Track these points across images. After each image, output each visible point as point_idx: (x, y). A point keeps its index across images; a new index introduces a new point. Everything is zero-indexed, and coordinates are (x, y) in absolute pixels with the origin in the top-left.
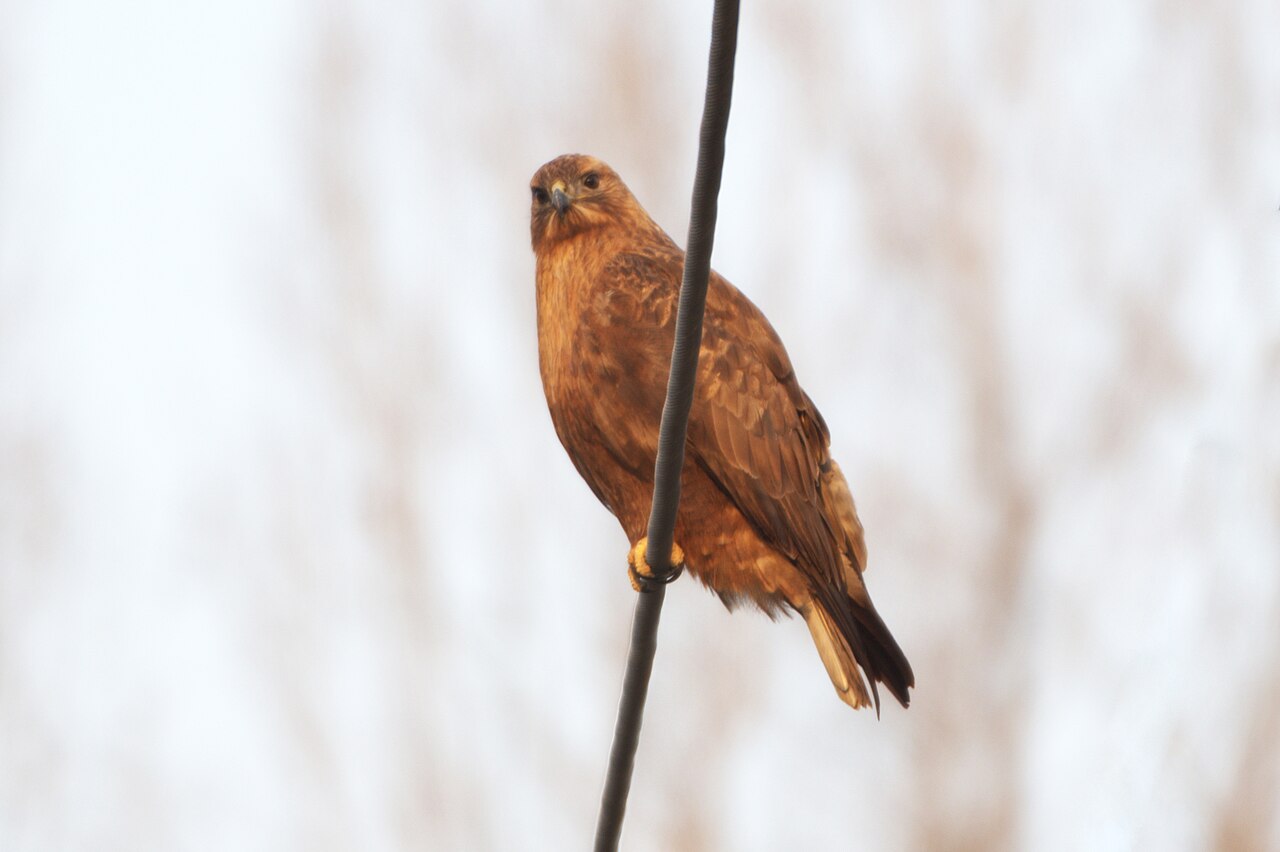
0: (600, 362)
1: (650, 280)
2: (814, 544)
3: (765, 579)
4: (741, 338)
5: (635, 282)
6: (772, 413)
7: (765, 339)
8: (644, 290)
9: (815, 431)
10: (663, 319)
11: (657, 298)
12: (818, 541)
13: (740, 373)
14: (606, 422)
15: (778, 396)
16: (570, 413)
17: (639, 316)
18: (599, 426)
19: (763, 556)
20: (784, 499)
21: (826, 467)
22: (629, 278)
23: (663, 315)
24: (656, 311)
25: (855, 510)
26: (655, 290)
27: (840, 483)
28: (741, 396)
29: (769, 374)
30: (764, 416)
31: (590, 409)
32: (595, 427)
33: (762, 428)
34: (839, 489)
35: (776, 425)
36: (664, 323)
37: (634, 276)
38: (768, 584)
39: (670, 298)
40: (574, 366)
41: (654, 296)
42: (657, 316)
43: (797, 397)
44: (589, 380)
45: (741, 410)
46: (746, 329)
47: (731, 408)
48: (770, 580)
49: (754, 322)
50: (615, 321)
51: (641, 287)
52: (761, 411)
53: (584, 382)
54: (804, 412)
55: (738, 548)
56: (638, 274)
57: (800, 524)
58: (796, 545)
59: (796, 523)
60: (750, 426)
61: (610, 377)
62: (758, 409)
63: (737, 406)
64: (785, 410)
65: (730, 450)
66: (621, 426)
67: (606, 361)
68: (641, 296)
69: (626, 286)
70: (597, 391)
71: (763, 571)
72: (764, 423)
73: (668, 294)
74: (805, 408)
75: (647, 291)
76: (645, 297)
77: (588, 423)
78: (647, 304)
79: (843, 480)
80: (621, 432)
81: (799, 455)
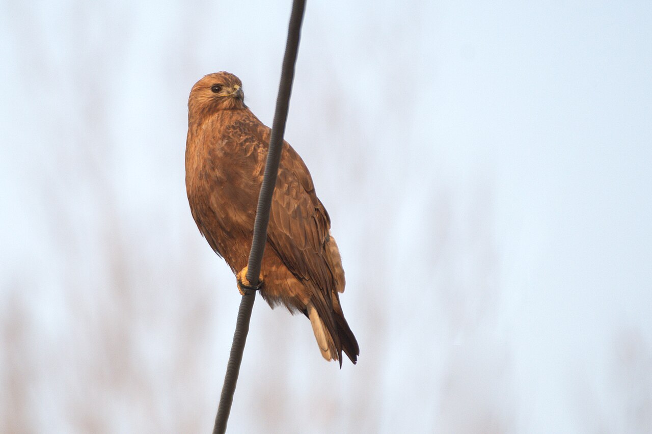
0: (215, 174)
1: (246, 134)
2: (318, 273)
3: (290, 289)
4: (288, 169)
5: (238, 133)
6: (302, 207)
7: (302, 171)
8: (242, 137)
9: (324, 220)
10: (248, 152)
11: (247, 142)
12: (321, 273)
13: (286, 185)
14: (215, 206)
15: (305, 200)
16: (197, 198)
17: (237, 150)
18: (211, 207)
19: (291, 278)
20: (305, 250)
21: (328, 238)
22: (235, 131)
23: (249, 151)
24: (246, 149)
25: (341, 262)
26: (247, 139)
27: (335, 248)
28: (286, 197)
29: (302, 188)
30: (297, 208)
31: (208, 198)
32: (209, 208)
33: (296, 214)
34: (334, 251)
35: (304, 215)
36: (249, 155)
37: (238, 130)
38: (292, 292)
39: (254, 143)
40: (201, 174)
41: (246, 141)
42: (246, 151)
43: (316, 201)
44: (208, 183)
45: (285, 203)
46: (292, 164)
47: (280, 202)
48: (293, 290)
49: (297, 163)
50: (226, 154)
51: (240, 136)
52: (296, 206)
53: (205, 183)
54: (318, 209)
55: (278, 273)
56: (240, 130)
57: (313, 263)
58: (309, 273)
59: (310, 262)
60: (290, 213)
61: (219, 182)
62: (294, 205)
63: (284, 202)
64: (308, 207)
65: (280, 223)
66: (223, 207)
67: (218, 173)
68: (240, 140)
69: (233, 135)
70: (212, 188)
71: (290, 286)
72: (297, 212)
73: (254, 142)
74: (318, 207)
75: (243, 138)
76: (242, 141)
77: (206, 205)
78: (241, 144)
79: (336, 247)
80: (222, 212)
81: (314, 230)
